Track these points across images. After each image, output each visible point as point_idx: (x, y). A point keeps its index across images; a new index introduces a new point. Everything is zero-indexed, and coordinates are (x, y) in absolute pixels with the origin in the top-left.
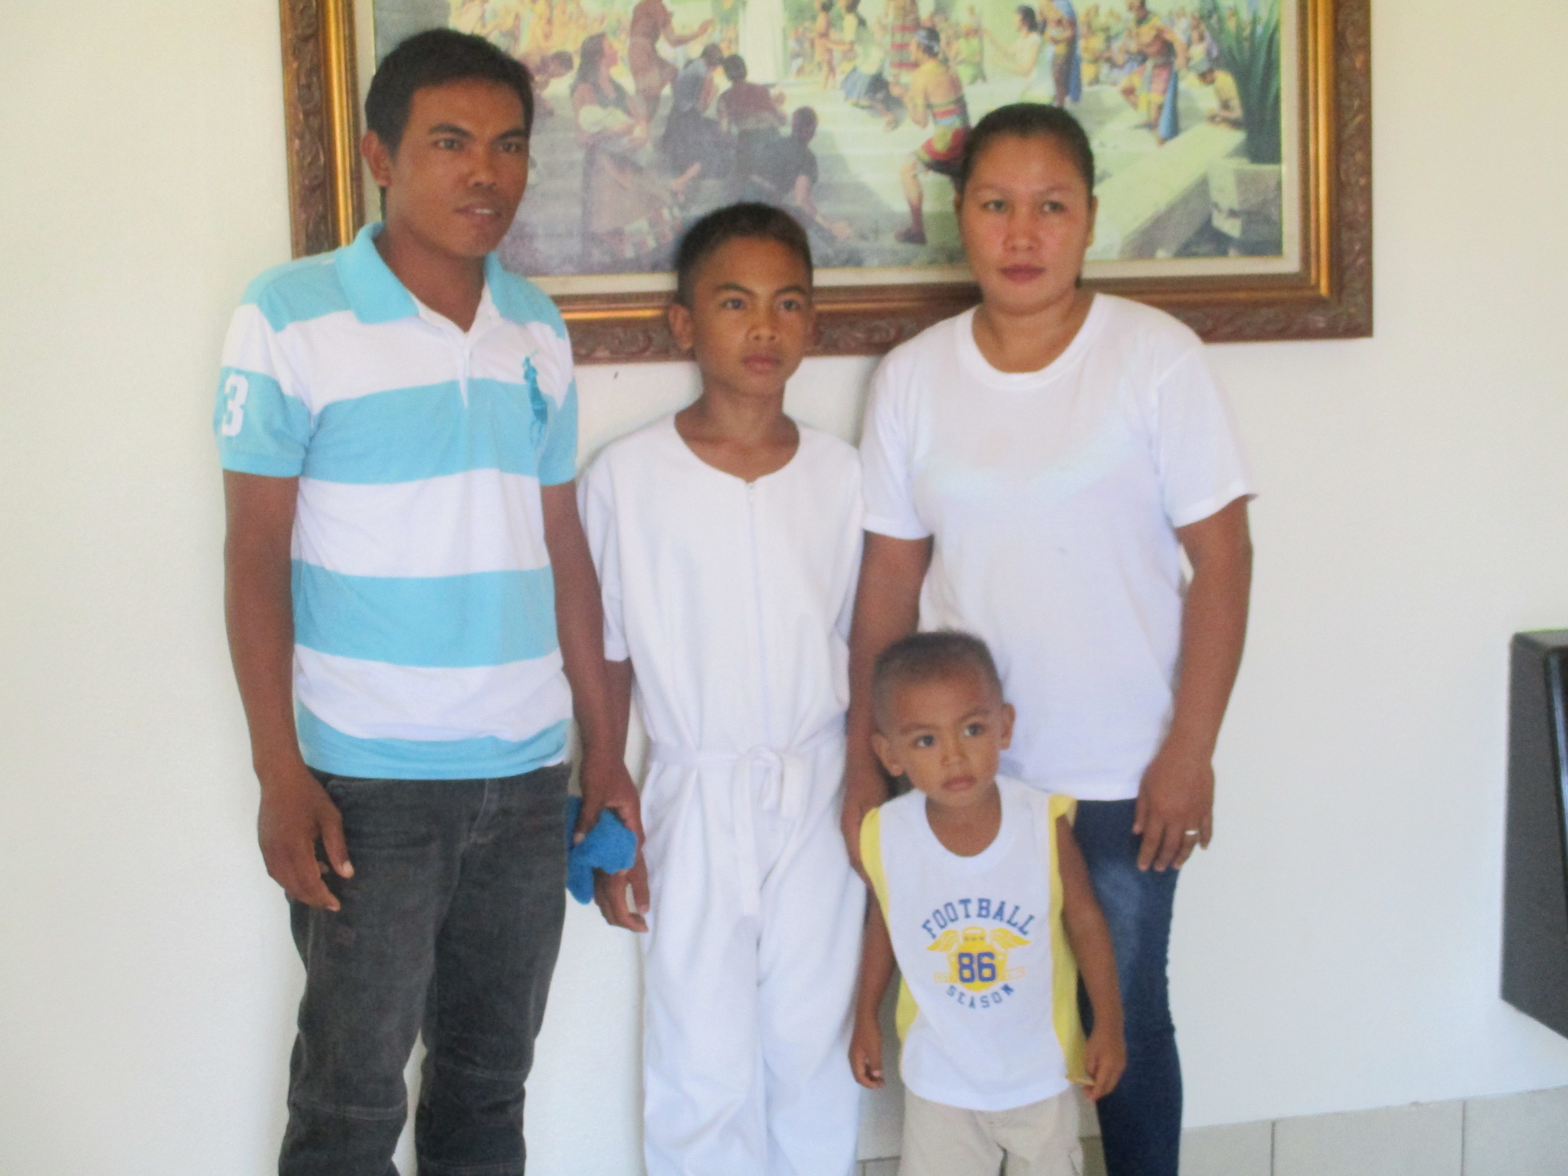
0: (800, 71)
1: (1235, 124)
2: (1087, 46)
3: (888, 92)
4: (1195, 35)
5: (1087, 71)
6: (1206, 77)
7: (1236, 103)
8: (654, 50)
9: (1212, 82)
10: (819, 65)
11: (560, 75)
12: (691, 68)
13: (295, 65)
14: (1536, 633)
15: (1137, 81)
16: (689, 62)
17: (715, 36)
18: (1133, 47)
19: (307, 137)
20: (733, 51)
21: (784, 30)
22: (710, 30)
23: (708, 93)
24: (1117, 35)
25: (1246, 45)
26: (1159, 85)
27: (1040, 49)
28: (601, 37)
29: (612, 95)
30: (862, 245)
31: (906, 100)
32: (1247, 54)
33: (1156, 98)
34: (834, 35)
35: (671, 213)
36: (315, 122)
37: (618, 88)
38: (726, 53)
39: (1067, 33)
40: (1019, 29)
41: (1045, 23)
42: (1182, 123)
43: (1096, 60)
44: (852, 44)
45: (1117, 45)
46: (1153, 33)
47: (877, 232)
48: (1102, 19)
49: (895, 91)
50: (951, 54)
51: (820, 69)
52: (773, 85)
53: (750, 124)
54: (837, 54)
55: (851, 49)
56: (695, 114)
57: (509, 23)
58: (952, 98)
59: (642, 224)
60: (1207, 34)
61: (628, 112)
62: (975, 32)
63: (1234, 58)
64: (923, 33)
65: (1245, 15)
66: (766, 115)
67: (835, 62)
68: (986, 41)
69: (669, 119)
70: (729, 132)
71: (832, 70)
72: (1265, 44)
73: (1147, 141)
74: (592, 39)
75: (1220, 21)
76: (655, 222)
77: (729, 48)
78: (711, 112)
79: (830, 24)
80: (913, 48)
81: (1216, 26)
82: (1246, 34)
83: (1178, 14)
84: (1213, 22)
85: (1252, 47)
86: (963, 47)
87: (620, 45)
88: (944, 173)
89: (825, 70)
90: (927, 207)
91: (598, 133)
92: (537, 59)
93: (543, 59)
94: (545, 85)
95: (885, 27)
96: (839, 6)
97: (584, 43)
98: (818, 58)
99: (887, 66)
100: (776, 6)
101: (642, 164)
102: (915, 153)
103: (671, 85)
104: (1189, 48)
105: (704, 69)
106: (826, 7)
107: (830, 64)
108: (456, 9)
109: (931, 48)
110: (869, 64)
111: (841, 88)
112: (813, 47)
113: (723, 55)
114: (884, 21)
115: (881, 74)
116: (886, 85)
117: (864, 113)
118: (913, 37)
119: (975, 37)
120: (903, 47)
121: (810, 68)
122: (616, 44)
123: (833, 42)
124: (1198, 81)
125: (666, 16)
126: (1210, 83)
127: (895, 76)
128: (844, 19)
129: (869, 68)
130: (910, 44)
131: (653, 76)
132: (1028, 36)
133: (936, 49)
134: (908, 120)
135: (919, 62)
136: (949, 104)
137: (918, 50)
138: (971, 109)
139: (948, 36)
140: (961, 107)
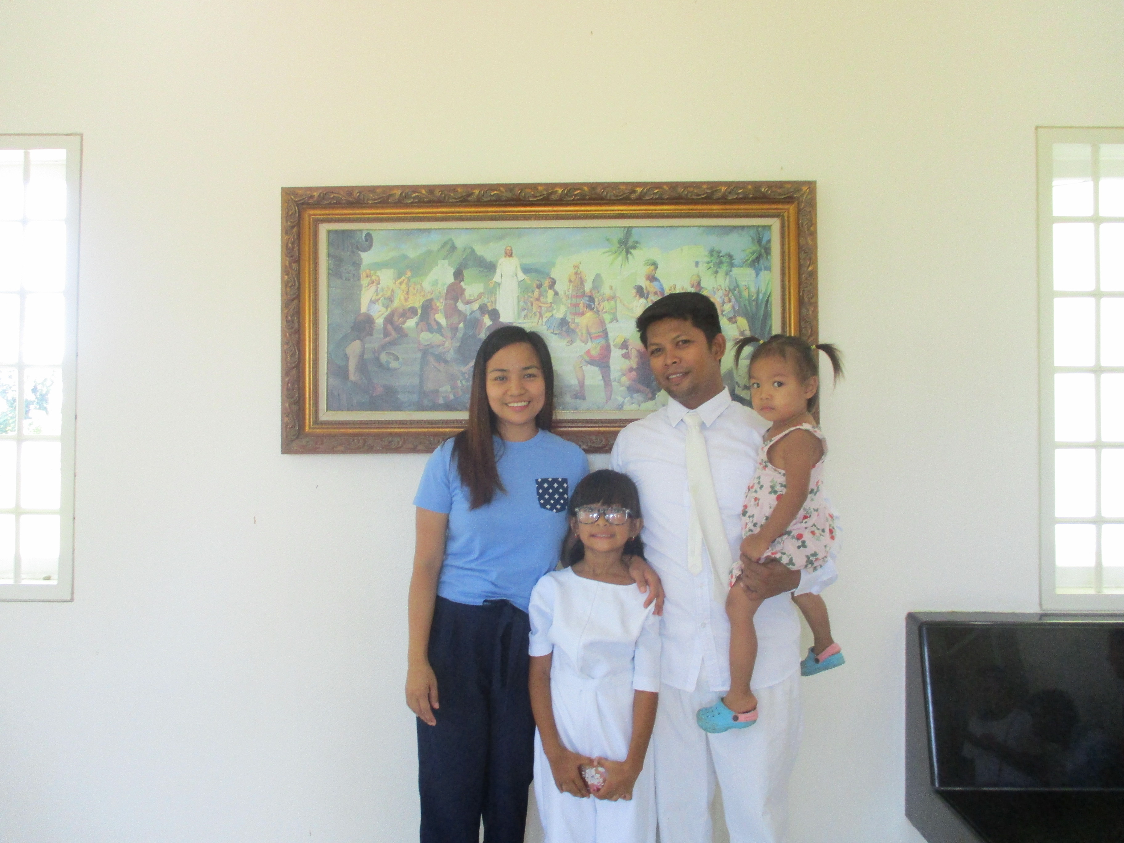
0: (525, 316)
3: (569, 326)
4: (726, 299)
6: (732, 320)
7: (748, 332)
8: (456, 307)
9: (736, 322)
10: (535, 313)
11: (412, 318)
12: (473, 314)
13: (287, 311)
16: (473, 312)
17: (485, 300)
19: (290, 344)
20: (493, 307)
21: (518, 297)
22: (483, 297)
23: (481, 326)
25: (754, 303)
28: (431, 300)
29: (435, 327)
31: (577, 330)
32: (754, 308)
34: (542, 300)
35: (462, 383)
37: (438, 323)
38: (490, 308)
40: (635, 297)
41: (648, 294)
44: (551, 303)
47: (562, 394)
49: (572, 326)
50: (600, 309)
51: (535, 315)
54: (544, 309)
55: (551, 306)
56: (474, 336)
57: (389, 294)
58: (601, 329)
59: (448, 388)
60: (733, 299)
61: (442, 335)
62: (613, 298)
63: (747, 310)
64: (587, 299)
65: (753, 290)
67: (543, 312)
68: (618, 301)
69: (462, 338)
71: (541, 316)
72: (764, 303)
74: (427, 301)
75: (740, 292)
76: (454, 387)
77: (492, 306)
79: (541, 295)
80: (581, 305)
81: (738, 295)
82: (753, 298)
83: (717, 288)
84: (736, 292)
85: (757, 304)
86: (606, 305)
87: (440, 304)
88: (596, 366)
89: (538, 314)
90: (587, 382)
91: (428, 345)
92: (401, 310)
93: (404, 310)
94: (405, 322)
95: (568, 296)
96: (545, 285)
97: (423, 303)
98: (534, 310)
99: (568, 314)
100: (515, 285)
101: (448, 360)
102: (581, 356)
103: (463, 323)
104: (723, 305)
105: (479, 315)
106: (539, 287)
107: (540, 313)
108: (365, 287)
109: (590, 306)
110: (560, 312)
111: (545, 325)
112: (532, 305)
113: (488, 309)
114: (567, 293)
115: (566, 318)
116: (567, 323)
117: (556, 336)
118: (581, 301)
119: (613, 300)
120: (577, 305)
121: (531, 315)
122: (438, 304)
123: (542, 303)
124: (728, 322)
125: (463, 291)
126: (734, 323)
127: (572, 319)
128: (547, 292)
129: (559, 315)
130: (579, 304)
131: (455, 320)
132: (639, 300)
133: (593, 306)
134: (578, 340)
135: (585, 312)
136: (599, 332)
137: (584, 307)
138: (610, 335)
139: (599, 300)
140: (605, 334)
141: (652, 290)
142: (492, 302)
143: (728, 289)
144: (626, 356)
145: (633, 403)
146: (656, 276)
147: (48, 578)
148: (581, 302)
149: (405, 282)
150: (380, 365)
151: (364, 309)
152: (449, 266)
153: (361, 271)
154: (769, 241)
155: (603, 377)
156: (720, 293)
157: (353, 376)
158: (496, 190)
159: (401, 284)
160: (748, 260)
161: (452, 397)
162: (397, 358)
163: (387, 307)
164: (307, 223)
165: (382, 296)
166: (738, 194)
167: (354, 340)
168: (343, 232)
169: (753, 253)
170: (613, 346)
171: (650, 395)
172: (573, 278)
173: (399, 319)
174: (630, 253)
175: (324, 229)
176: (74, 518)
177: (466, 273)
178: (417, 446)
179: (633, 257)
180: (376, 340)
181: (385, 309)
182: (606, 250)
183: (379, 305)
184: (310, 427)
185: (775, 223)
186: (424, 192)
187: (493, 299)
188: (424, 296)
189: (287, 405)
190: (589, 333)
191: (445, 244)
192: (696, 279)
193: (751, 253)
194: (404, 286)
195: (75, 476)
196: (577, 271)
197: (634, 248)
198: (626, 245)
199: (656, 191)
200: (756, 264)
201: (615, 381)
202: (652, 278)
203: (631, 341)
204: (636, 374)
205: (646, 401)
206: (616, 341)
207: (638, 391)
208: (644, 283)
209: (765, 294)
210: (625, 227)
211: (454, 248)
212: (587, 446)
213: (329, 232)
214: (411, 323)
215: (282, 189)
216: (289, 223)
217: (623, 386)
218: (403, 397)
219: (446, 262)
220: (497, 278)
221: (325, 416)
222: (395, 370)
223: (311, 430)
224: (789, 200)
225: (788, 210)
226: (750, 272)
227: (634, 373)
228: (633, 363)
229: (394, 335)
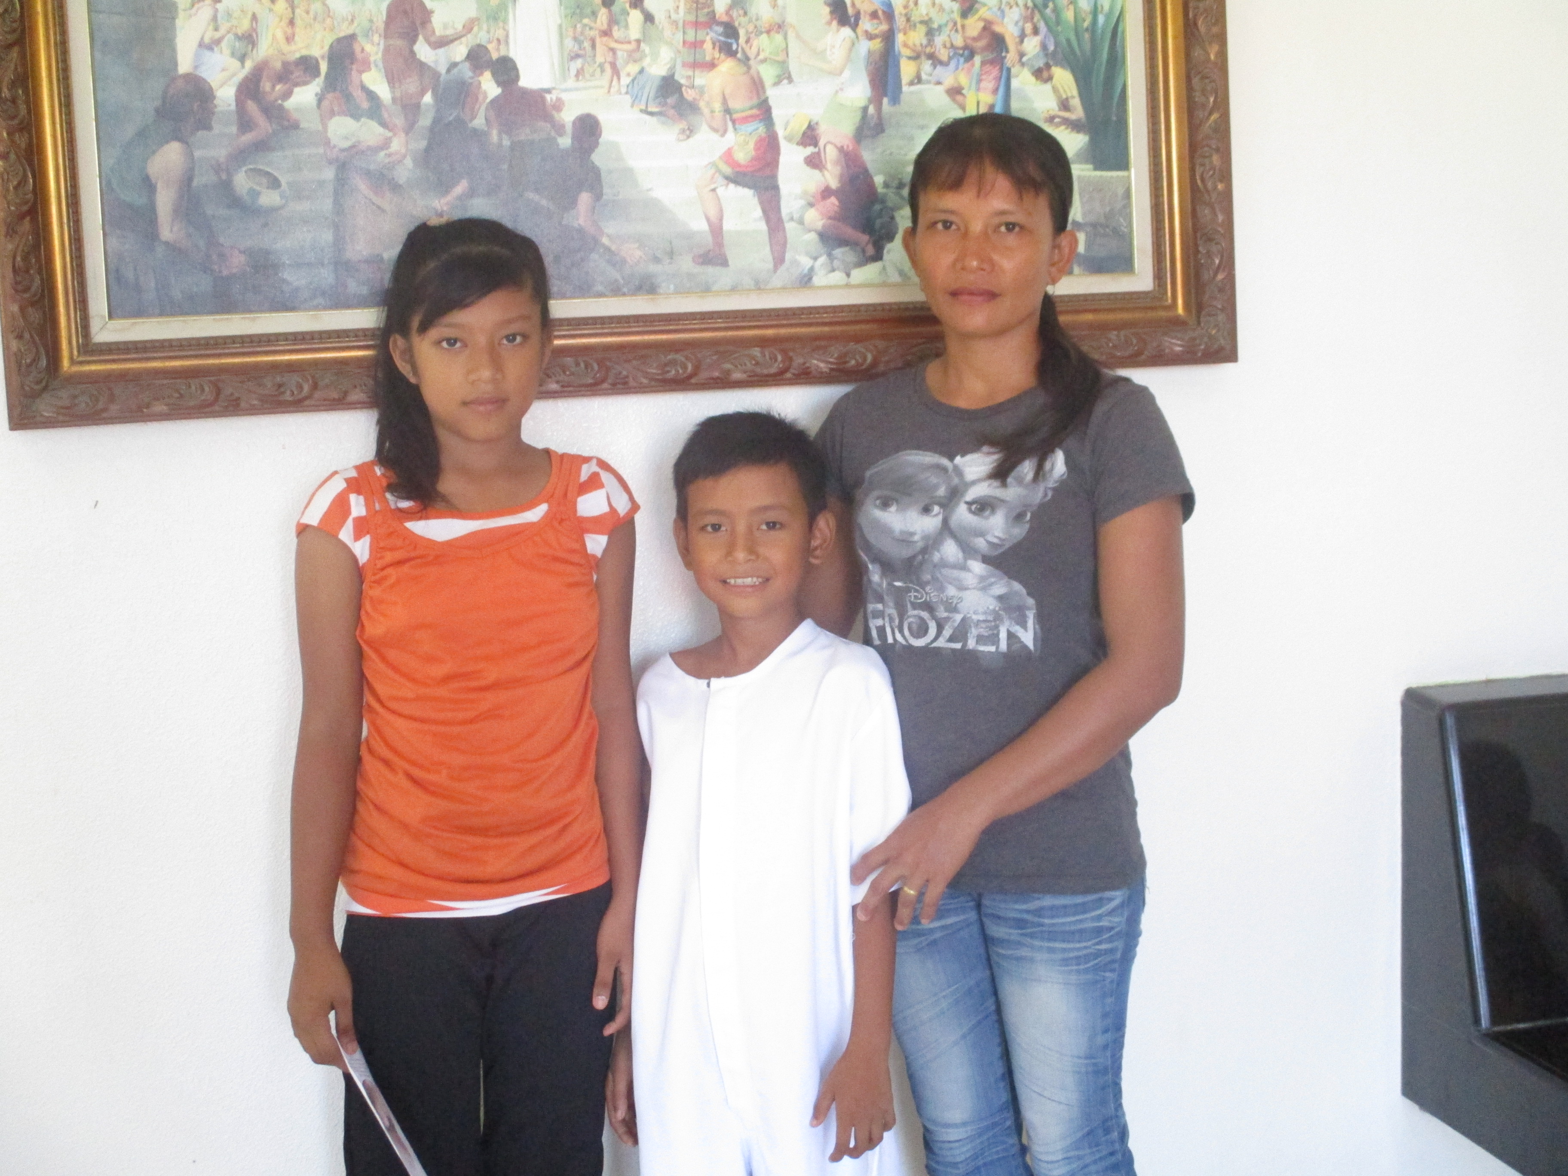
0: (579, 73)
1: (1076, 126)
2: (908, 40)
3: (681, 95)
4: (1029, 27)
5: (907, 69)
6: (1041, 74)
7: (1076, 102)
8: (413, 53)
9: (1050, 78)
10: (602, 67)
11: (305, 83)
12: (455, 71)
14: (1430, 688)
15: (963, 80)
16: (454, 65)
17: (480, 36)
18: (959, 41)
19: (13, 156)
20: (503, 53)
21: (560, 26)
22: (475, 29)
23: (475, 100)
24: (940, 28)
25: (1087, 36)
26: (988, 84)
27: (853, 45)
28: (352, 37)
29: (365, 105)
30: (653, 268)
31: (702, 104)
32: (1087, 47)
33: (986, 98)
34: (617, 33)
36: (22, 141)
37: (371, 96)
38: (495, 56)
39: (884, 27)
40: (829, 23)
41: (858, 16)
43: (916, 57)
44: (638, 41)
45: (939, 40)
46: (981, 24)
47: (671, 254)
48: (923, 11)
49: (690, 95)
50: (752, 53)
51: (603, 71)
52: (549, 91)
53: (524, 134)
54: (622, 54)
55: (638, 49)
56: (460, 123)
57: (245, 25)
58: (755, 101)
60: (1042, 26)
61: (384, 124)
62: (780, 27)
63: (1073, 51)
64: (720, 29)
65: (1084, 6)
66: (541, 124)
67: (620, 63)
68: (791, 35)
69: (432, 129)
70: (500, 145)
71: (616, 72)
72: (1108, 35)
74: (339, 40)
75: (1056, 10)
77: (498, 50)
78: (479, 122)
79: (613, 21)
80: (708, 46)
81: (1053, 16)
82: (1086, 24)
83: (1008, 3)
84: (1048, 11)
85: (1093, 39)
86: (764, 44)
87: (373, 48)
88: (749, 187)
89: (608, 67)
90: (728, 226)
91: (350, 148)
92: (278, 65)
93: (285, 64)
94: (288, 94)
95: (675, 23)
97: (331, 46)
98: (600, 59)
99: (679, 67)
101: (401, 182)
102: (714, 164)
103: (432, 92)
104: (1022, 41)
105: (470, 74)
106: (608, 3)
107: (613, 65)
108: (185, 10)
109: (729, 46)
110: (659, 64)
111: (627, 93)
112: (593, 46)
113: (491, 58)
114: (674, 16)
115: (673, 75)
116: (678, 88)
117: (653, 120)
118: (707, 34)
119: (779, 32)
120: (696, 45)
121: (591, 70)
122: (368, 48)
123: (616, 41)
124: (1033, 79)
125: (426, 14)
126: (1045, 81)
127: (689, 77)
128: (628, 14)
129: (658, 69)
130: (703, 42)
131: (411, 85)
132: (838, 31)
133: (734, 47)
134: (705, 128)
135: (716, 62)
136: (751, 108)
137: (714, 48)
138: (777, 114)
139: (747, 32)
140: (764, 112)
141: (865, 7)
142: (499, 40)
144: (814, 162)
145: (833, 270)
148: (708, 38)
150: (235, 202)
151: (184, 66)
155: (765, 211)
156: (1015, 15)
157: (168, 230)
162: (275, 183)
163: (242, 59)
165: (228, 32)
167: (166, 141)
170: (785, 138)
171: (870, 251)
173: (274, 86)
178: (346, 393)
180: (219, 141)
181: (237, 64)
183: (221, 52)
184: (72, 362)
187: (500, 33)
188: (332, 30)
189: (16, 309)
190: (727, 111)
201: (792, 219)
203: (823, 127)
204: (837, 203)
205: (862, 265)
206: (789, 129)
207: (843, 242)
209: (1108, 16)
212: (745, 372)
214: (304, 96)
217: (810, 231)
218: (294, 278)
221: (107, 330)
222: (274, 209)
223: (76, 369)
227: (833, 200)
228: (831, 177)
229: (264, 126)
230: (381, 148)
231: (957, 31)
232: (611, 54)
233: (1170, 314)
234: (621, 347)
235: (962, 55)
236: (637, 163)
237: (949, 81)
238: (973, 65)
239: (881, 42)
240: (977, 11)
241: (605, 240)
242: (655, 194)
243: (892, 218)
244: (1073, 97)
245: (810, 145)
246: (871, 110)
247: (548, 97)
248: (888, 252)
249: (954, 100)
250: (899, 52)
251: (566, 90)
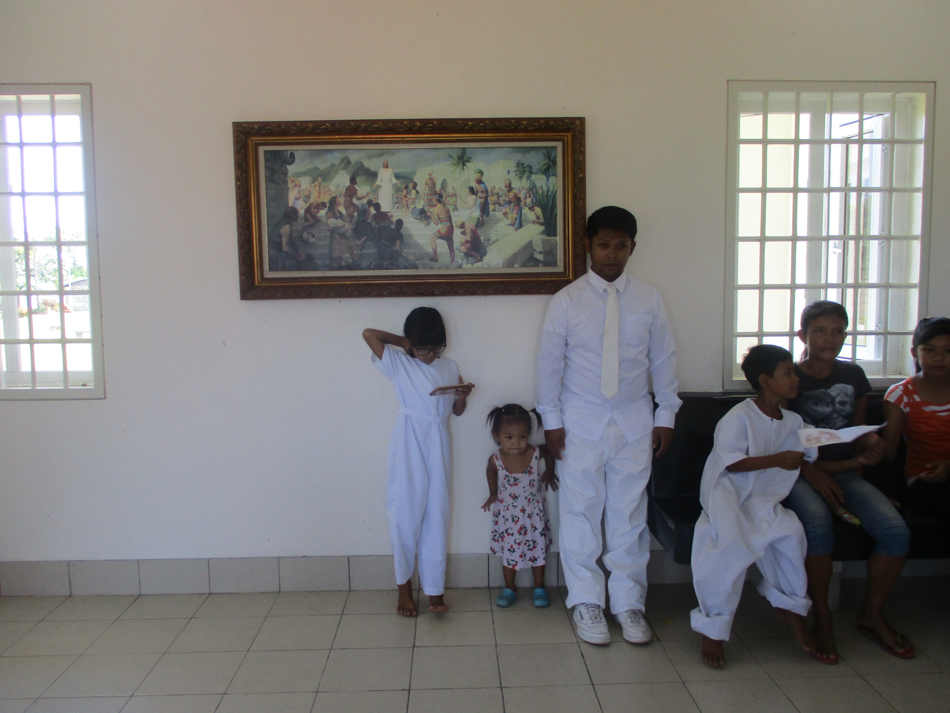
0: (398, 207)
1: (541, 224)
2: (492, 199)
3: (426, 213)
4: (528, 195)
5: (491, 207)
6: (531, 209)
7: (541, 217)
8: (352, 201)
9: (534, 210)
10: (404, 205)
11: (323, 209)
12: (363, 207)
13: (240, 206)
15: (508, 210)
16: (363, 205)
17: (371, 197)
18: (507, 199)
20: (377, 202)
21: (393, 194)
22: (369, 195)
23: (369, 215)
24: (501, 196)
25: (545, 198)
26: (515, 211)
27: (476, 200)
28: (335, 197)
29: (338, 215)
30: (417, 262)
31: (432, 217)
32: (546, 201)
33: (514, 216)
34: (408, 196)
35: (357, 252)
37: (340, 213)
38: (374, 202)
39: (485, 195)
40: (469, 194)
41: (477, 192)
42: (523, 223)
43: (494, 204)
44: (414, 199)
45: (501, 199)
46: (514, 194)
47: (422, 258)
48: (496, 190)
49: (428, 214)
50: (446, 202)
51: (404, 207)
52: (389, 212)
53: (382, 224)
54: (410, 202)
55: (414, 201)
56: (364, 221)
57: (307, 193)
58: (447, 216)
59: (348, 255)
60: (532, 195)
61: (344, 221)
62: (455, 195)
63: (541, 202)
64: (438, 196)
65: (545, 189)
66: (387, 221)
67: (409, 205)
68: (458, 197)
69: (356, 222)
70: (375, 227)
71: (408, 207)
72: (552, 198)
73: (511, 230)
74: (332, 198)
75: (536, 190)
76: (352, 255)
77: (375, 201)
78: (370, 221)
79: (407, 193)
80: (434, 200)
82: (545, 194)
83: (522, 188)
85: (547, 199)
86: (450, 200)
87: (341, 200)
88: (445, 240)
89: (406, 207)
90: (438, 250)
91: (335, 227)
92: (316, 204)
93: (318, 204)
94: (318, 212)
95: (425, 194)
96: (410, 187)
97: (330, 199)
98: (403, 204)
99: (426, 206)
100: (390, 187)
101: (348, 237)
102: (435, 233)
103: (357, 212)
104: (526, 199)
105: (368, 207)
106: (406, 188)
107: (407, 205)
108: (291, 189)
109: (440, 200)
110: (420, 205)
112: (402, 200)
114: (425, 192)
115: (424, 208)
116: (425, 212)
117: (418, 221)
119: (454, 197)
120: (430, 200)
121: (401, 207)
122: (340, 200)
123: (408, 199)
124: (529, 210)
125: (356, 191)
126: (532, 211)
127: (428, 209)
128: (412, 191)
129: (420, 207)
130: (433, 199)
131: (351, 209)
132: (471, 196)
133: (442, 200)
134: (433, 223)
135: (436, 205)
136: (446, 218)
137: (435, 201)
138: (453, 219)
139: (445, 196)
140: (450, 219)
141: (479, 189)
142: (376, 198)
143: (528, 189)
144: (464, 233)
145: (468, 264)
146: (482, 180)
147: (85, 385)
148: (434, 198)
149: (318, 185)
150: (303, 241)
151: (291, 204)
152: (346, 174)
153: (288, 178)
154: (555, 157)
155: (449, 247)
156: (524, 191)
157: (285, 248)
158: (376, 124)
159: (315, 186)
160: (542, 169)
161: (351, 261)
162: (314, 236)
163: (306, 202)
164: (250, 146)
165: (303, 195)
166: (535, 126)
167: (285, 224)
168: (275, 152)
169: (544, 165)
170: (455, 226)
171: (479, 258)
172: (428, 182)
173: (314, 210)
174: (466, 165)
175: (262, 150)
176: (103, 345)
177: (358, 179)
179: (467, 168)
180: (299, 225)
181: (305, 204)
182: (449, 163)
183: (301, 201)
184: (258, 282)
185: (559, 145)
186: (328, 125)
187: (376, 196)
188: (330, 195)
189: (243, 268)
190: (439, 218)
191: (344, 159)
192: (508, 182)
193: (543, 164)
194: (317, 188)
195: (102, 317)
196: (431, 177)
197: (468, 161)
198: (462, 160)
199: (481, 124)
200: (547, 172)
201: (457, 249)
202: (480, 182)
203: (466, 223)
204: (470, 245)
205: (476, 262)
206: (457, 224)
207: (471, 256)
208: (474, 185)
209: (552, 192)
210: (462, 148)
211: (349, 162)
213: (266, 152)
214: (322, 213)
215: (233, 123)
216: (239, 146)
217: (462, 253)
218: (319, 262)
219: (344, 172)
220: (378, 182)
221: (268, 274)
222: (313, 243)
223: (259, 284)
224: (568, 130)
225: (567, 136)
226: (543, 177)
227: (469, 244)
228: (468, 238)
229: (311, 221)
230: (342, 227)
231: (506, 196)
232: (407, 202)
233: (569, 278)
234: (406, 283)
235: (508, 203)
236: (413, 233)
237: (504, 211)
238: (511, 206)
239: (484, 199)
240: (513, 190)
241: (403, 254)
242: (419, 241)
243: (486, 249)
244: (541, 216)
245: (463, 228)
246: (481, 219)
247: (389, 214)
248: (484, 259)
249: (505, 216)
250: (489, 203)
251: (393, 212)
